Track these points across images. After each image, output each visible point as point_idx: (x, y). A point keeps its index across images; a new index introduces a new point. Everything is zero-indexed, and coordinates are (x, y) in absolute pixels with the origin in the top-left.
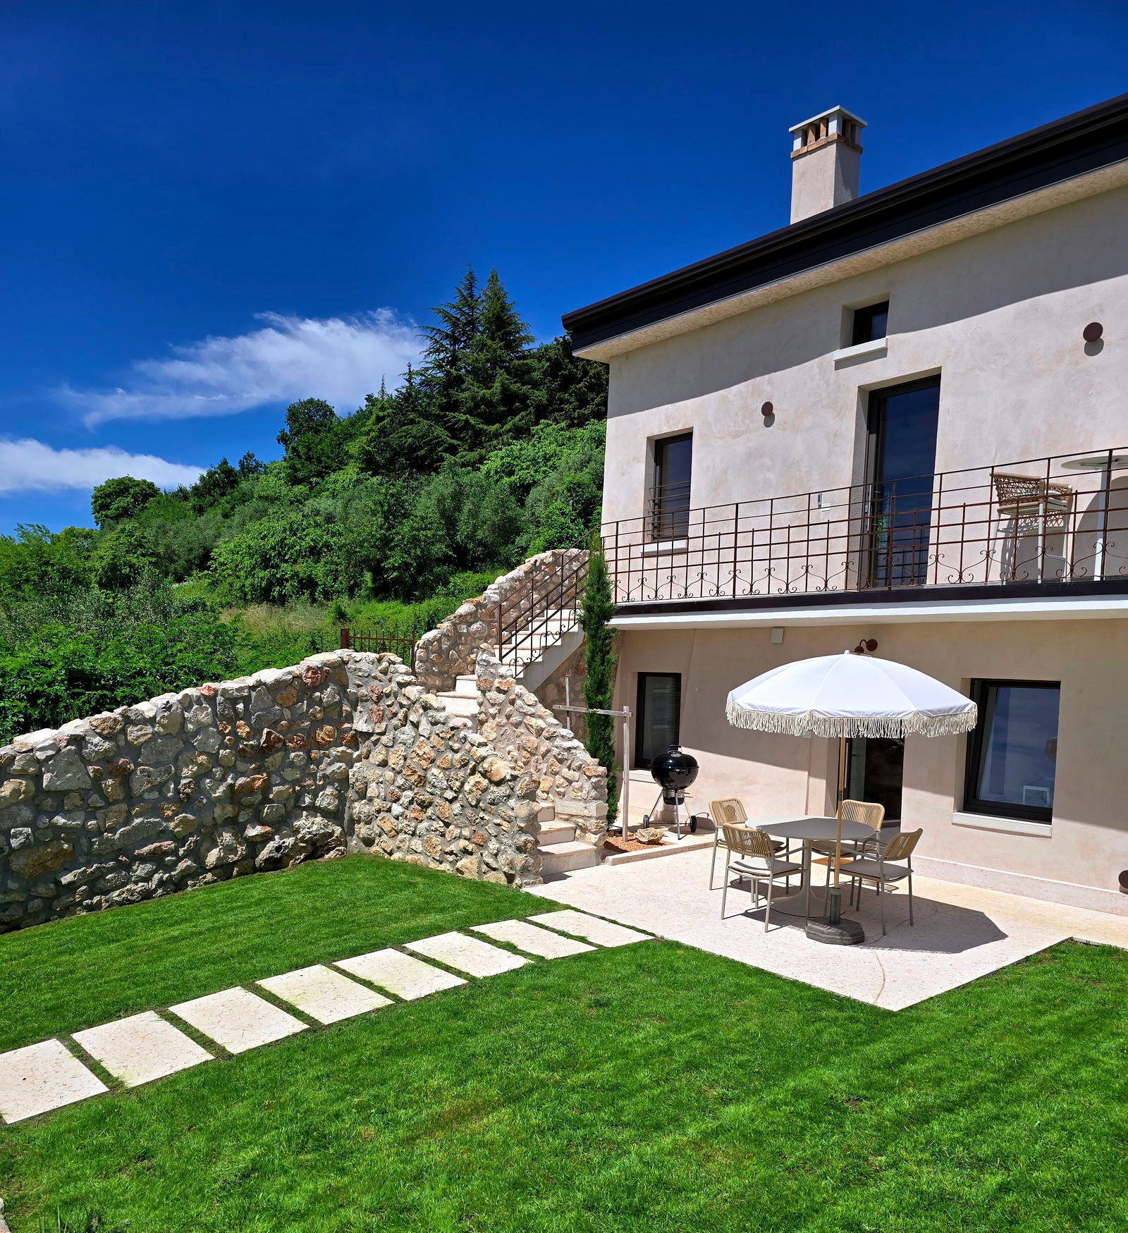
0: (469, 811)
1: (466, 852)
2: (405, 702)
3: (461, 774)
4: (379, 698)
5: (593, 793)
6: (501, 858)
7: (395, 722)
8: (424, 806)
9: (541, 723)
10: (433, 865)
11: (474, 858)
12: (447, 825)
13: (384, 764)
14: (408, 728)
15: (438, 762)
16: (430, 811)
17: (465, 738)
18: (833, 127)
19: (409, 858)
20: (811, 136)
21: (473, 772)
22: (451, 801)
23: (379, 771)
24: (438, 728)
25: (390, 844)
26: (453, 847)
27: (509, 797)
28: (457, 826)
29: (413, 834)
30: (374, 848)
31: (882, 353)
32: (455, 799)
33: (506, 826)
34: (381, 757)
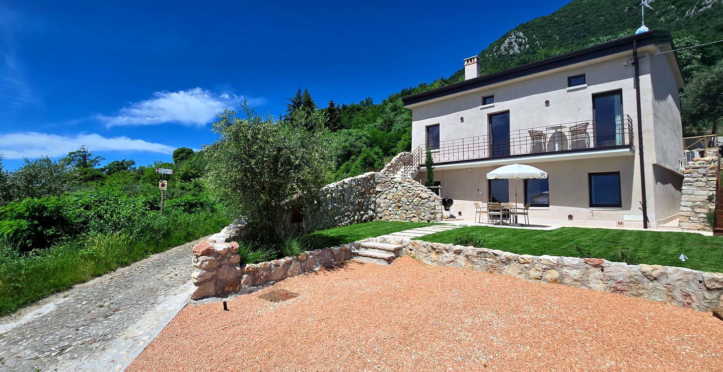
0: (415, 207)
1: (414, 217)
2: (393, 182)
3: (412, 198)
4: (385, 182)
5: (440, 204)
6: (426, 217)
7: (390, 187)
8: (399, 207)
9: (422, 189)
10: (403, 221)
11: (417, 218)
12: (407, 211)
13: (386, 198)
14: (394, 188)
15: (404, 196)
16: (401, 208)
17: (413, 189)
18: (475, 60)
19: (395, 220)
20: (469, 61)
21: (416, 197)
22: (408, 205)
23: (384, 200)
24: (404, 188)
25: (387, 218)
26: (410, 216)
27: (428, 202)
28: (411, 211)
29: (396, 214)
30: (382, 220)
31: (493, 106)
32: (410, 204)
33: (427, 209)
34: (385, 197)
